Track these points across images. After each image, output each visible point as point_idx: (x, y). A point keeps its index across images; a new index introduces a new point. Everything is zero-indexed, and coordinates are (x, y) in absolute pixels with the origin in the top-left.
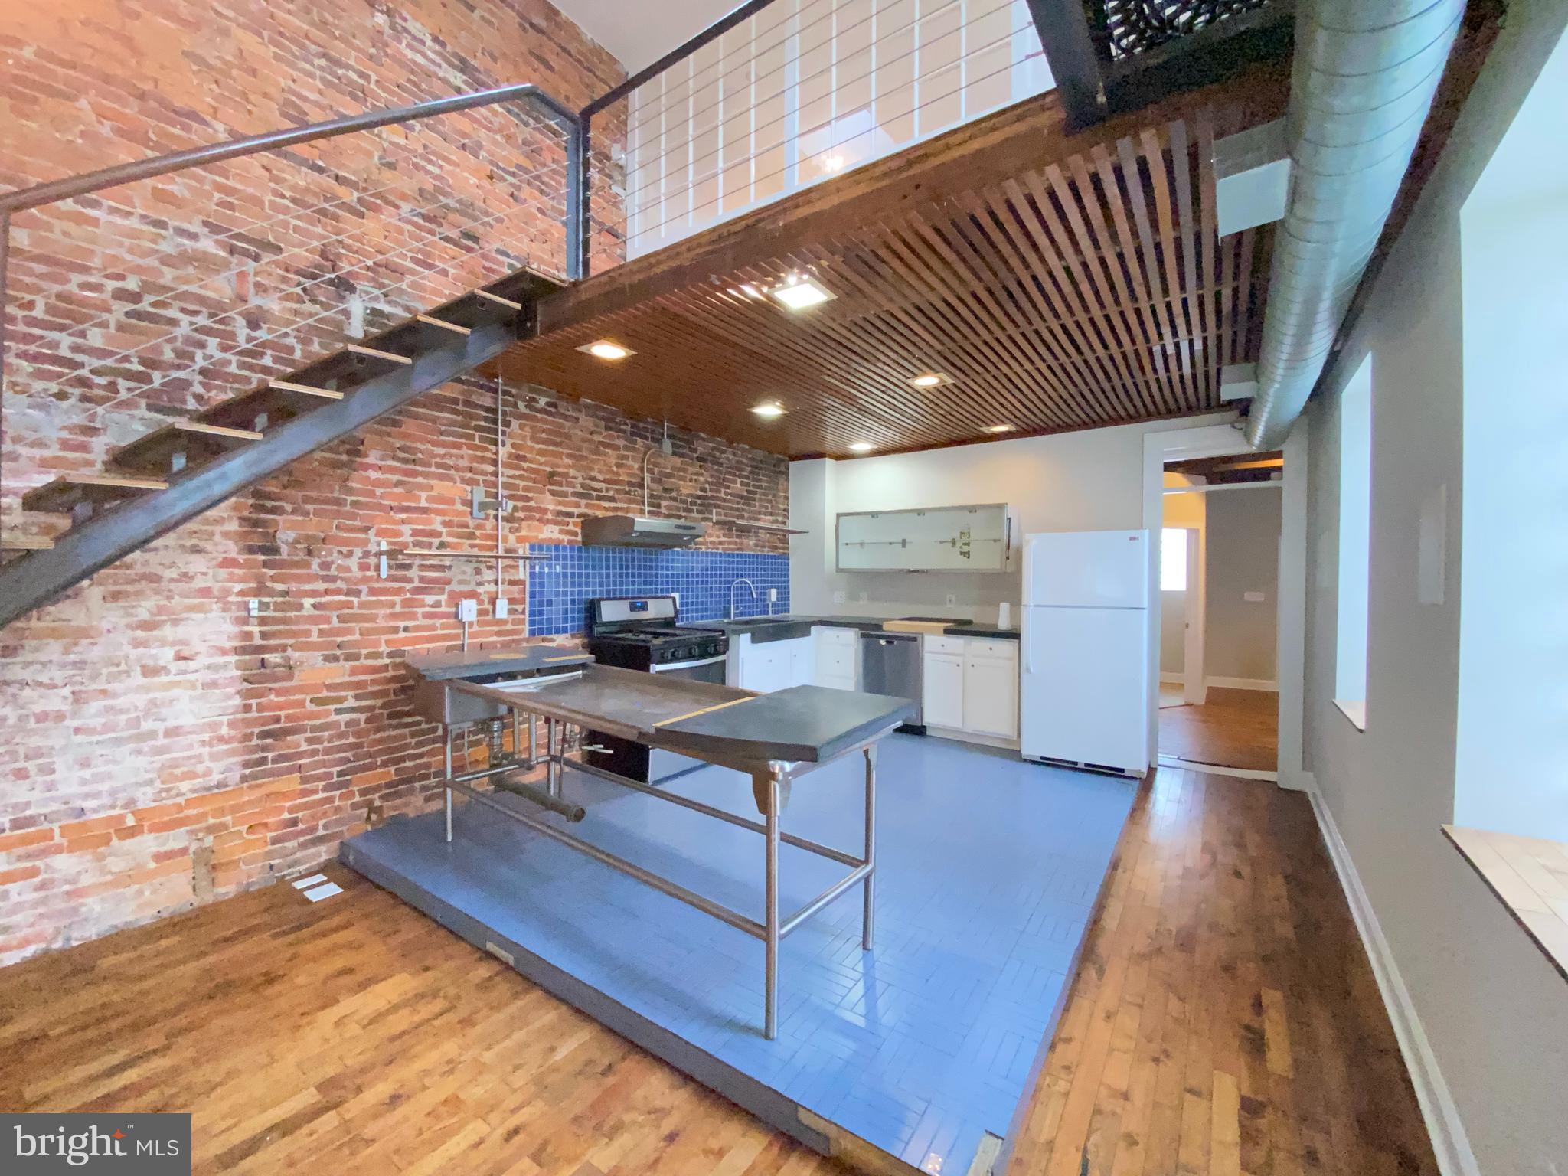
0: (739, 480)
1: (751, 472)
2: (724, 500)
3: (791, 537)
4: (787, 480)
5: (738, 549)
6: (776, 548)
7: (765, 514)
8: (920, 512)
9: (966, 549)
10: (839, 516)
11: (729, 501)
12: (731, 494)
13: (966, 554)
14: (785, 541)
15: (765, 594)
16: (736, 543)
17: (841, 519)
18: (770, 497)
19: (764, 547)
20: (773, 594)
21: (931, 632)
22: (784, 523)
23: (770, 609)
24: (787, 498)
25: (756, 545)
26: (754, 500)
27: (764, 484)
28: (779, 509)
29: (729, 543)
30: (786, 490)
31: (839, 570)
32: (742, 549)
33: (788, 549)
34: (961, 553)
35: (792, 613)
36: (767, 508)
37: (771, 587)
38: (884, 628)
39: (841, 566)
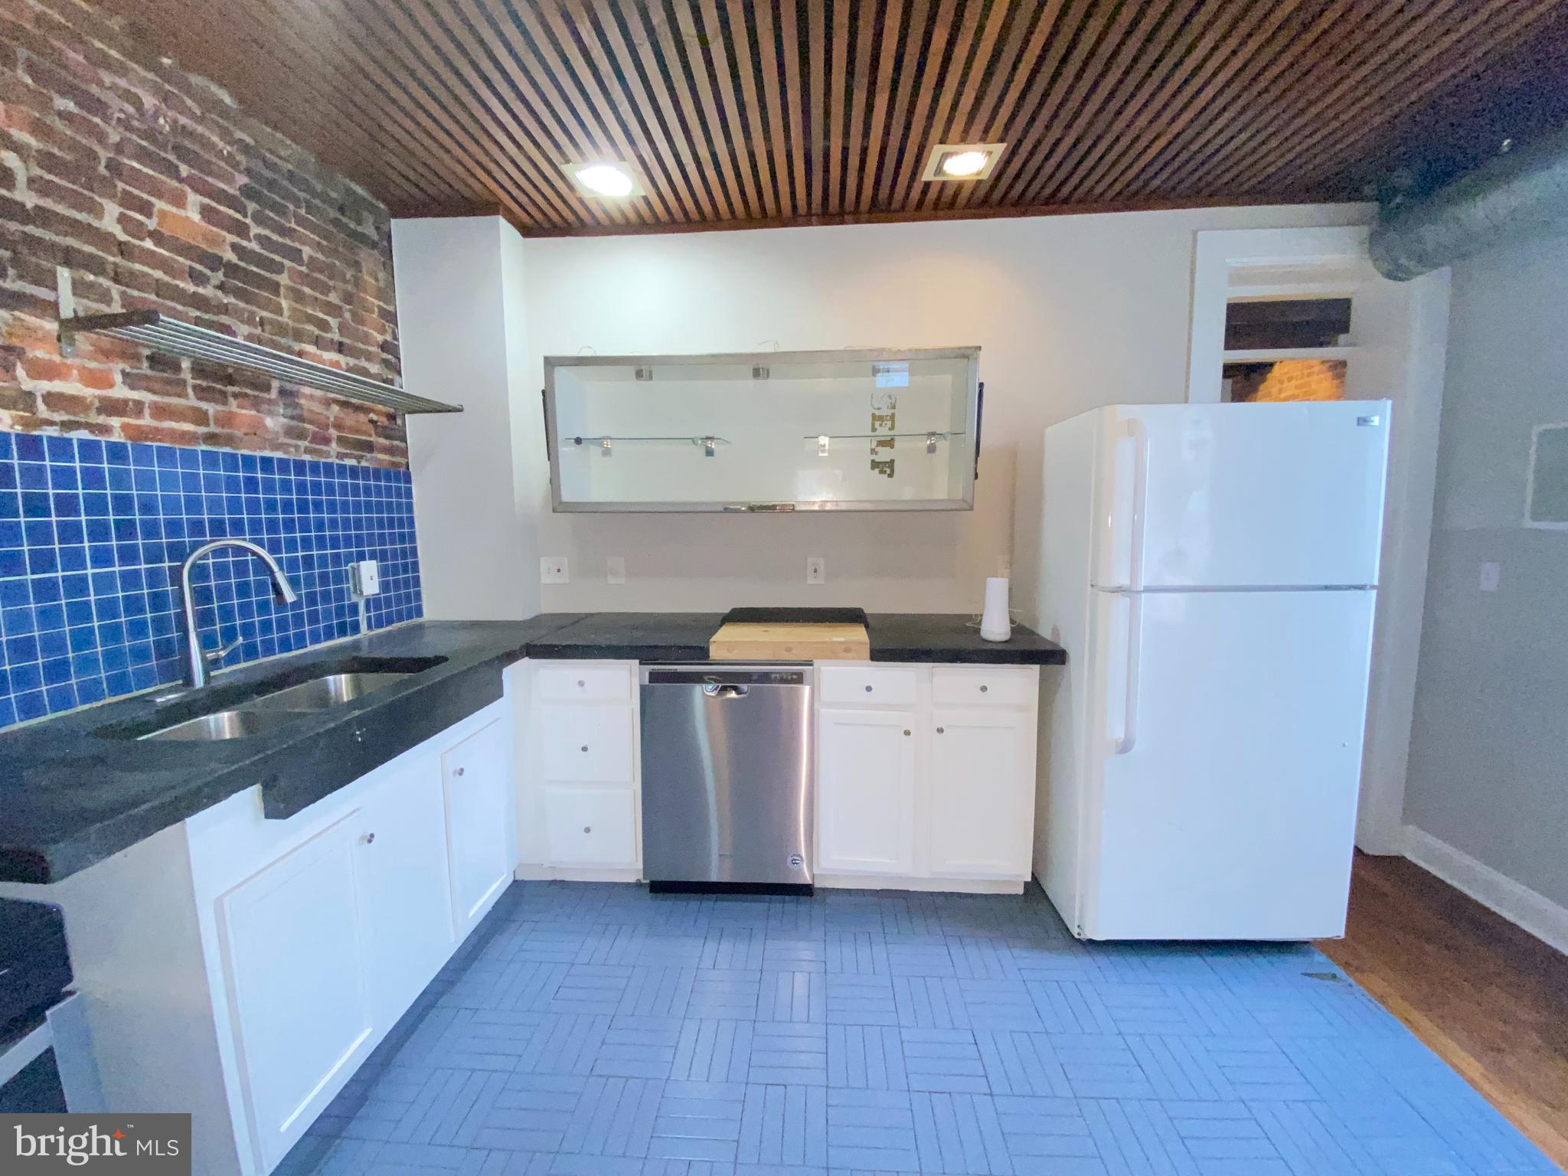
0: (194, 199)
1: (248, 192)
2: (123, 249)
3: (412, 423)
4: (388, 265)
5: (211, 438)
6: (369, 447)
7: (317, 342)
8: (759, 367)
9: (884, 454)
10: (551, 363)
11: (149, 258)
12: (157, 236)
13: (886, 468)
14: (392, 430)
15: (339, 578)
16: (201, 418)
17: (560, 373)
18: (333, 298)
19: (327, 441)
20: (369, 576)
21: (833, 653)
22: (391, 382)
23: (362, 617)
24: (391, 317)
25: (290, 432)
26: (275, 288)
27: (307, 251)
28: (366, 339)
29: (160, 412)
30: (387, 293)
31: (559, 506)
32: (229, 440)
33: (404, 453)
34: (875, 465)
35: (430, 614)
36: (324, 326)
37: (361, 557)
38: (714, 653)
39: (567, 496)
